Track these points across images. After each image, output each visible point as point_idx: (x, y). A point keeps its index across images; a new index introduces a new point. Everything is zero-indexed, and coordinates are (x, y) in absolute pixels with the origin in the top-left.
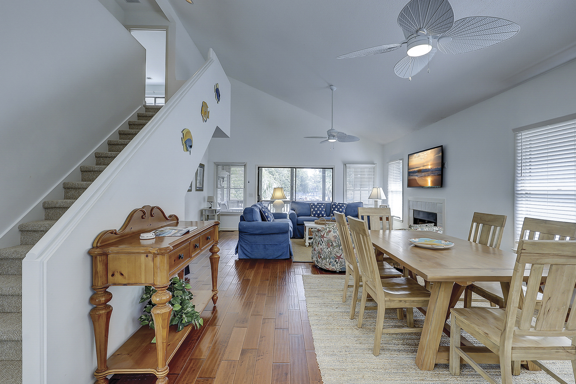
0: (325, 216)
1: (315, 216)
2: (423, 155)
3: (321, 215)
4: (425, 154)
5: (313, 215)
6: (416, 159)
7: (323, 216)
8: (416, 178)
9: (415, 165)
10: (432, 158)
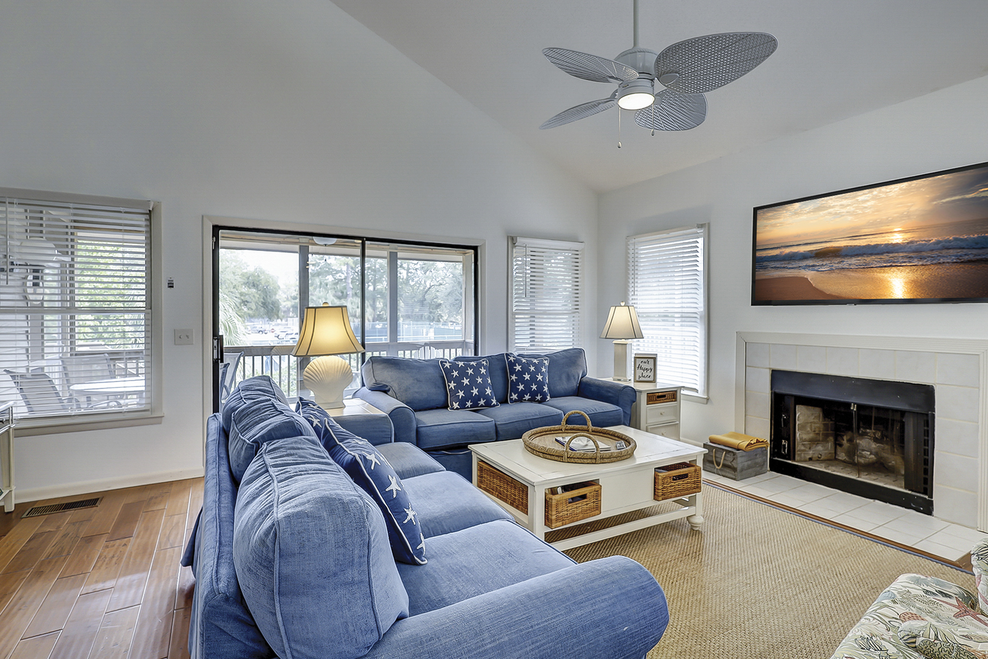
0: (494, 402)
1: (463, 406)
2: (845, 202)
3: (482, 402)
4: (860, 198)
5: (456, 405)
6: (804, 217)
7: (488, 404)
8: (809, 274)
9: (798, 236)
10: (913, 209)
